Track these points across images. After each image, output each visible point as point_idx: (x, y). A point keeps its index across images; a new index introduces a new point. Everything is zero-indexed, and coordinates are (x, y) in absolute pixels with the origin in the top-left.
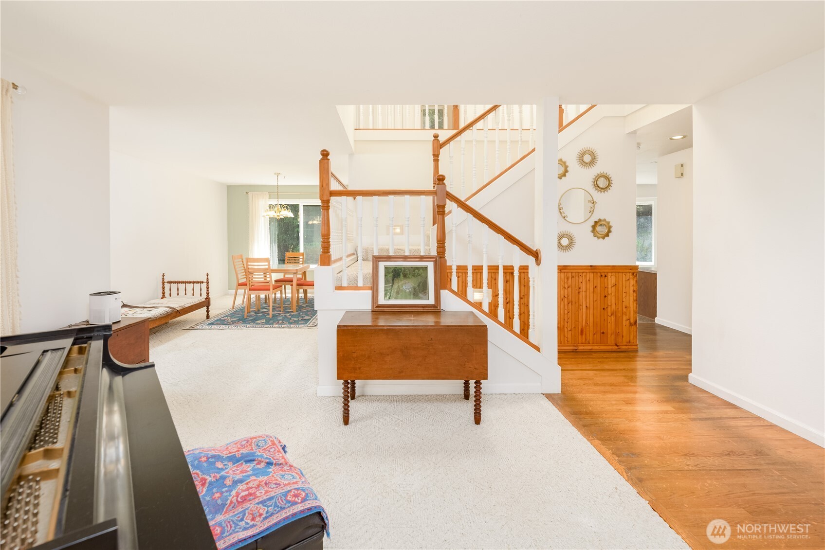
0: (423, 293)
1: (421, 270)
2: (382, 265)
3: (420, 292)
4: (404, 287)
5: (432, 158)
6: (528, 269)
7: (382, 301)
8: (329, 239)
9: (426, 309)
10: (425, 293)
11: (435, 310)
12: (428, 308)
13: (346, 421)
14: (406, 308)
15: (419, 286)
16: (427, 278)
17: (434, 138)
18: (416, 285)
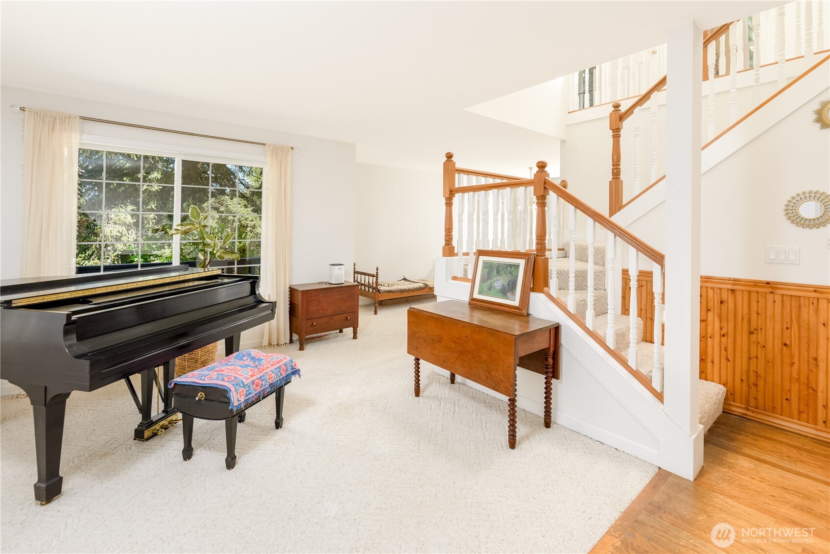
0: (510, 292)
1: (513, 268)
2: (482, 258)
3: (508, 291)
4: (496, 284)
5: (611, 133)
6: (652, 277)
7: (476, 296)
8: (451, 232)
9: (512, 310)
10: (513, 293)
11: (521, 313)
12: (514, 310)
13: (417, 394)
14: (495, 306)
15: (508, 284)
16: (517, 277)
17: (613, 109)
18: (506, 283)
